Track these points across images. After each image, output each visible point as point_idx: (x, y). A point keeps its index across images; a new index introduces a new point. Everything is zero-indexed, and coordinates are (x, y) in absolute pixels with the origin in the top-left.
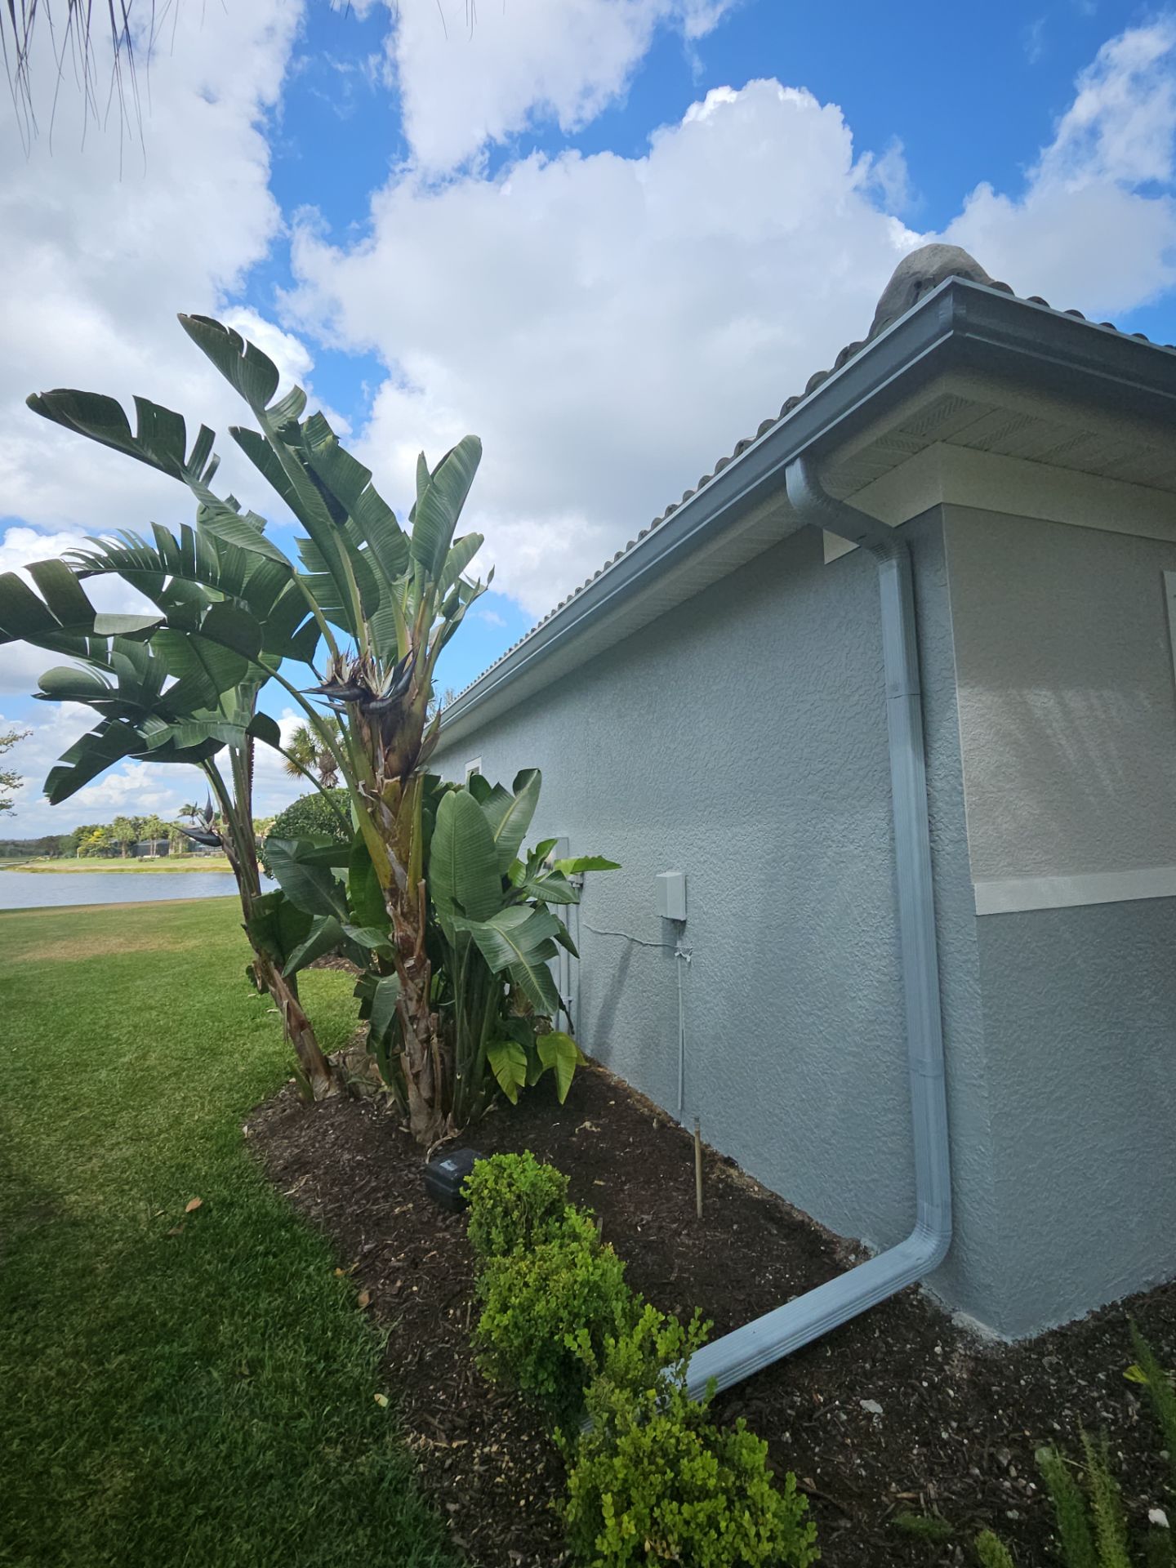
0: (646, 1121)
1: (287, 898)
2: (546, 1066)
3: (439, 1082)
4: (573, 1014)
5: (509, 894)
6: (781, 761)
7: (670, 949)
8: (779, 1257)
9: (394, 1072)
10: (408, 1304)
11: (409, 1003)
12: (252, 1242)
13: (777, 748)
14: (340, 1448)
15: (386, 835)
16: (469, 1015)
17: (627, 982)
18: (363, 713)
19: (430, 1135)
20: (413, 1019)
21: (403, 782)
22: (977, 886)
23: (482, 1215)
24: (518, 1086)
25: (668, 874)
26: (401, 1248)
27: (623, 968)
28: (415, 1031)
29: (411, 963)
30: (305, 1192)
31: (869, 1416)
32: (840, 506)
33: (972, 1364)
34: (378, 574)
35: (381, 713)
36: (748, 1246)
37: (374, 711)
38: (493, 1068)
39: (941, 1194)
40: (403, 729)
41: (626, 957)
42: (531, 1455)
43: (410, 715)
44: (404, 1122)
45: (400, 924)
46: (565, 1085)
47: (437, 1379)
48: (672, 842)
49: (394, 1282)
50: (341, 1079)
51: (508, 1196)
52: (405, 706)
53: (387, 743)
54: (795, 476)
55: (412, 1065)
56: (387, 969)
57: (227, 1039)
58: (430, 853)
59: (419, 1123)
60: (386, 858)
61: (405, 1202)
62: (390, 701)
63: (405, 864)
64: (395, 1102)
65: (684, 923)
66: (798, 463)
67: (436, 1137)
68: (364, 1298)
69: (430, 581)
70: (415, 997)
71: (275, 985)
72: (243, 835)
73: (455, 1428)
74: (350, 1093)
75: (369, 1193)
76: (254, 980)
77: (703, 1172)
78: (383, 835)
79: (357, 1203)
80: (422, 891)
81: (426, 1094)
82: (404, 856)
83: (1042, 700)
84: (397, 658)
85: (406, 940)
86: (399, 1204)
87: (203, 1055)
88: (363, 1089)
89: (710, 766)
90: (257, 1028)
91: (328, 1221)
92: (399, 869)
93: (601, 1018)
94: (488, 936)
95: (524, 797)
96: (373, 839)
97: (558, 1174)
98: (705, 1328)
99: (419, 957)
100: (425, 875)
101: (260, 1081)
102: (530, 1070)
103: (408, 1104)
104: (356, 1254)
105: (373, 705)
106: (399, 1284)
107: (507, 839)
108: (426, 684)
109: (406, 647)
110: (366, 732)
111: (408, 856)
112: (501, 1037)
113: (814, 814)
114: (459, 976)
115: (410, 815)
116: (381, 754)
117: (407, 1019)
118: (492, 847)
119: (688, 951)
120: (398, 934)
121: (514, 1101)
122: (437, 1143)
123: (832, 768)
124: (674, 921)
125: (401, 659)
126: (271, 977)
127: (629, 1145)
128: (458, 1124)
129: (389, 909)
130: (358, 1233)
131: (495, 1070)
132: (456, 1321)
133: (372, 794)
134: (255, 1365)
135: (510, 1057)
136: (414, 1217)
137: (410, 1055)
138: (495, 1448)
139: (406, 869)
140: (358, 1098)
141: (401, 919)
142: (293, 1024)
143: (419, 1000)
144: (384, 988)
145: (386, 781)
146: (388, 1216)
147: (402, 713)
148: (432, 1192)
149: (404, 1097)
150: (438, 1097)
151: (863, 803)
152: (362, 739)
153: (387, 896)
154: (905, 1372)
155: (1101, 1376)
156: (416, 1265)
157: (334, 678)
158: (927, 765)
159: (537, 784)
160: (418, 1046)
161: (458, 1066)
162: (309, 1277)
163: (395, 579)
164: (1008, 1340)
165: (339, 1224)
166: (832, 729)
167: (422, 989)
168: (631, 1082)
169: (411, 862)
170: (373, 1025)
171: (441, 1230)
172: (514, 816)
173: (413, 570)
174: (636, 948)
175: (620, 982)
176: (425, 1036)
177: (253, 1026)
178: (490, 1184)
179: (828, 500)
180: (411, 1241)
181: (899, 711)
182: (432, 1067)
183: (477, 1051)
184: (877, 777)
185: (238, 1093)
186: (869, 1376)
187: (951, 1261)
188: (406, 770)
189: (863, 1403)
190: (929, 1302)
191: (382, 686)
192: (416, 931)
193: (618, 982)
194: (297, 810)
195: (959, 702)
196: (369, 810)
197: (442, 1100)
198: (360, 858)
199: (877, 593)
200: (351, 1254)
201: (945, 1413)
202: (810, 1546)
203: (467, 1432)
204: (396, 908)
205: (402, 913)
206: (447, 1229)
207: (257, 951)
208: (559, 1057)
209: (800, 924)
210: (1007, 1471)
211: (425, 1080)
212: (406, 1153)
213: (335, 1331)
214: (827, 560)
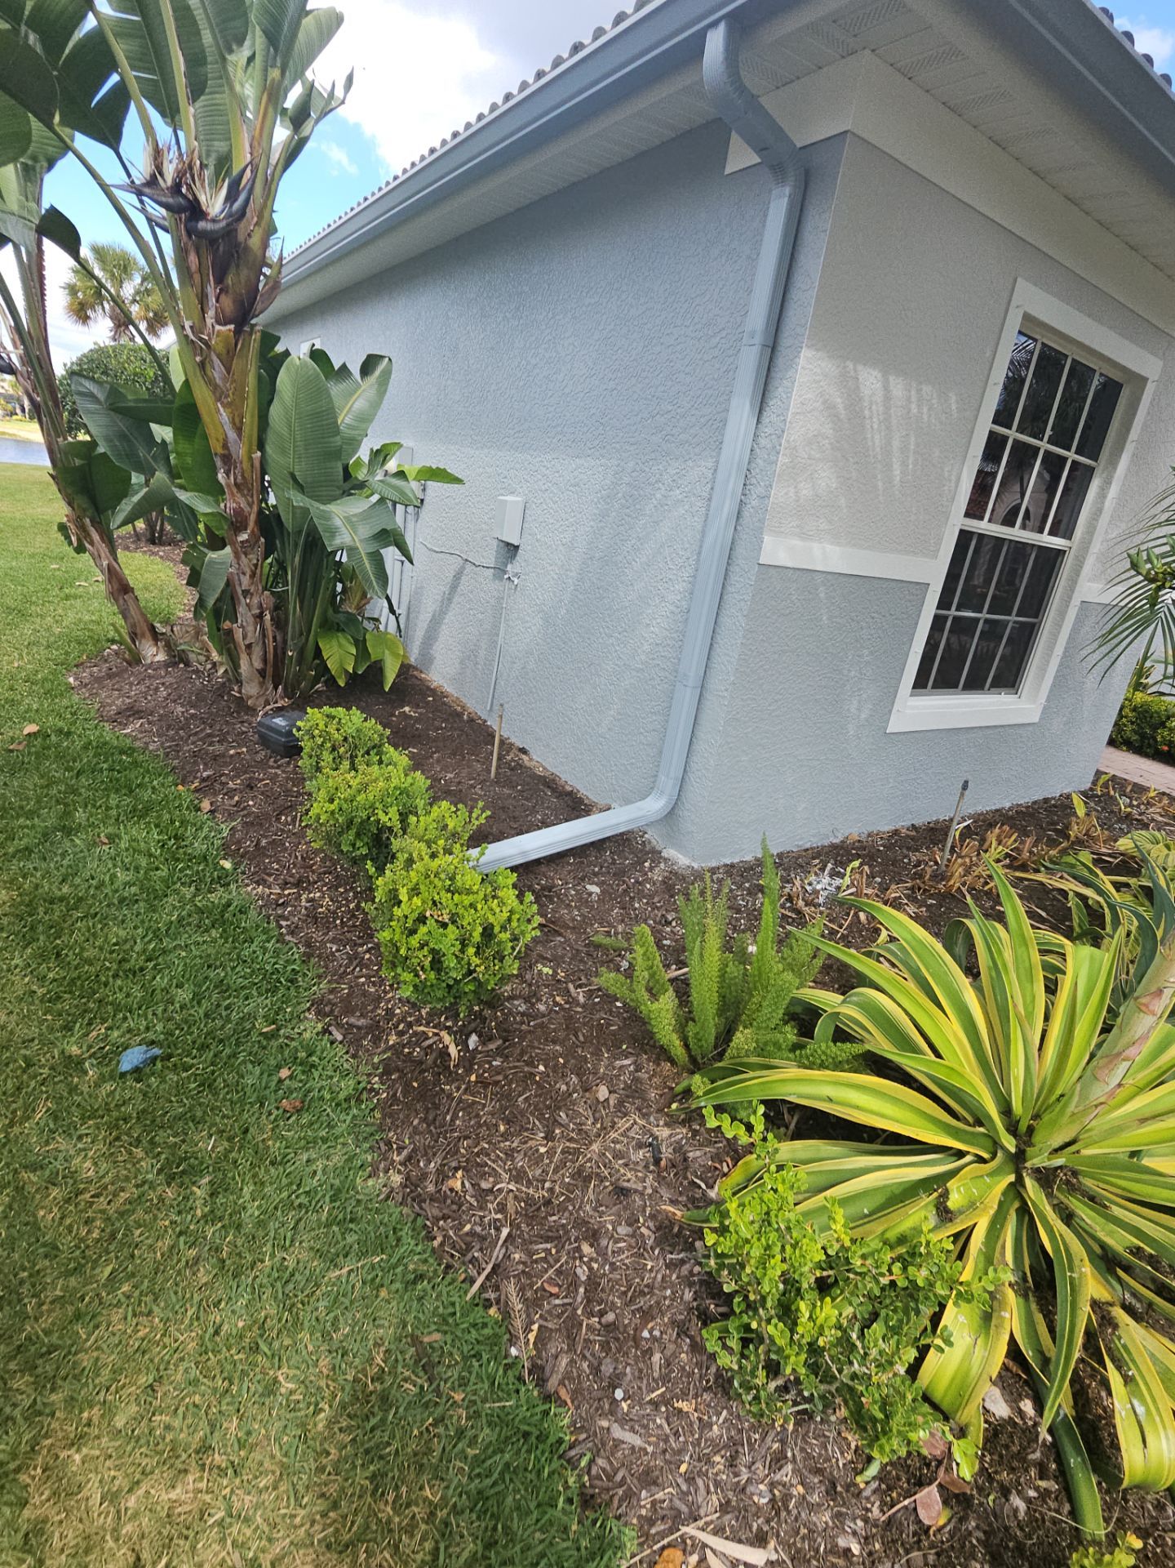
0: (459, 715)
1: (101, 450)
2: (373, 658)
3: (270, 656)
4: (402, 620)
5: (349, 484)
6: (636, 396)
7: (500, 571)
8: (548, 808)
9: (226, 642)
10: (245, 812)
11: (242, 576)
12: (95, 760)
13: (634, 380)
14: (193, 889)
15: (219, 394)
16: (302, 603)
17: (456, 599)
18: (189, 233)
19: (262, 701)
20: (246, 593)
21: (238, 332)
22: (767, 538)
23: (312, 749)
24: (346, 672)
25: (509, 498)
26: (237, 776)
27: (454, 587)
28: (247, 605)
29: (244, 537)
30: (142, 732)
31: (590, 894)
32: (753, 103)
33: (666, 874)
34: (207, 38)
35: (211, 239)
36: (527, 799)
37: (203, 235)
38: (324, 654)
39: (676, 771)
40: (238, 266)
41: (458, 577)
42: (346, 899)
43: (247, 249)
44: (236, 688)
45: (233, 494)
46: (390, 676)
47: (271, 856)
48: (518, 466)
49: (232, 798)
50: (169, 647)
51: (336, 736)
52: (241, 237)
53: (220, 280)
54: (715, 43)
55: (244, 638)
56: (216, 543)
57: (32, 603)
58: (267, 424)
59: (251, 689)
60: (218, 419)
61: (240, 746)
62: (223, 224)
63: (239, 430)
64: (226, 671)
65: (517, 548)
66: (722, 27)
67: (267, 703)
68: (206, 805)
69: (273, 66)
70: (248, 573)
71: (92, 543)
72: (41, 367)
73: (287, 883)
74: (178, 658)
75: (204, 738)
76: (67, 537)
77: (499, 754)
78: (214, 393)
79: (193, 743)
80: (257, 464)
81: (258, 664)
82: (237, 420)
83: (870, 380)
84: (230, 167)
85: (239, 512)
86: (233, 747)
87: (10, 614)
88: (192, 656)
89: (567, 390)
90: (67, 598)
91: (167, 755)
92: (232, 435)
93: (427, 631)
94: (327, 517)
95: (372, 385)
96: (202, 395)
97: (380, 727)
98: (484, 815)
99: (253, 531)
100: (261, 446)
101: (79, 643)
102: (358, 660)
103: (240, 674)
104: (196, 778)
105: (202, 225)
106: (236, 798)
107: (350, 427)
108: (266, 214)
109: (242, 157)
110: (193, 259)
111: (242, 422)
112: (331, 627)
113: (653, 455)
114: (293, 561)
115: (245, 374)
116: (211, 291)
117: (240, 592)
118: (335, 429)
119: (517, 575)
120: (231, 505)
121: (342, 683)
122: (268, 707)
123: (679, 411)
124: (508, 544)
125: (235, 172)
126: (88, 535)
127: (442, 729)
128: (287, 694)
129: (221, 477)
130: (195, 763)
131: (325, 655)
132: (287, 823)
133: (201, 339)
134: (112, 839)
135: (340, 645)
136: (248, 757)
137: (242, 626)
138: (318, 894)
139: (240, 435)
140: (187, 664)
141: (235, 490)
142: (115, 587)
143: (253, 575)
144: (212, 562)
145: (218, 327)
146: (223, 755)
147: (238, 245)
148: (264, 741)
149: (236, 665)
150: (270, 670)
151: (697, 450)
152: (188, 268)
153: (219, 462)
154: (620, 874)
155: (747, 885)
156: (252, 788)
157: (153, 176)
158: (758, 422)
159: (387, 373)
160: (251, 620)
161: (289, 642)
162: (153, 788)
163: (231, 51)
164: (696, 866)
165: (177, 757)
166: (687, 370)
167: (256, 566)
168: (448, 688)
169: (246, 429)
170: (201, 595)
171: (273, 767)
172: (359, 403)
173: (253, 44)
174: (469, 567)
175: (450, 600)
176: (258, 611)
177: (62, 595)
178: (321, 726)
179: (741, 89)
180: (245, 772)
181: (749, 359)
182: (264, 643)
183: (308, 636)
184: (714, 427)
185: (57, 650)
186: (596, 874)
187: (671, 816)
188: (242, 317)
189: (588, 887)
190: (650, 842)
191: (214, 203)
192: (250, 505)
193: (448, 600)
194: (92, 360)
195: (802, 361)
196: (198, 359)
197: (274, 672)
198: (187, 417)
199: (764, 223)
200: (191, 778)
201: (641, 894)
202: (534, 929)
203: (298, 884)
204: (228, 477)
205: (236, 484)
206: (278, 767)
207: (70, 504)
208: (387, 652)
209: (620, 558)
210: (670, 923)
211: (257, 651)
212: (238, 713)
213: (182, 823)
214: (728, 171)
